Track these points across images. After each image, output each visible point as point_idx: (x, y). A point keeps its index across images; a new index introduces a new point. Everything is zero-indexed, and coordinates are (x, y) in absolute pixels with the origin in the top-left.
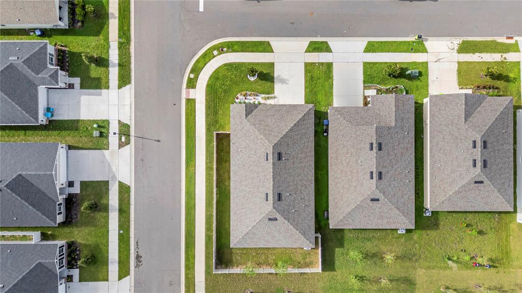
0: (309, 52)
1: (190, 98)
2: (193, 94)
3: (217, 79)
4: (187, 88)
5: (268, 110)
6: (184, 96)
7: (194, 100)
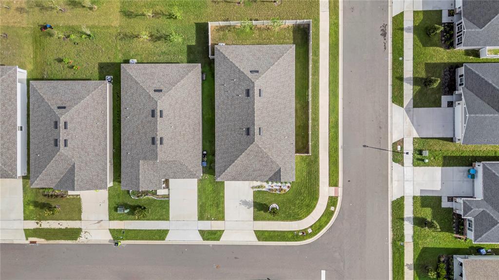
0: (220, 231)
1: (333, 188)
2: (332, 192)
3: (308, 206)
4: (337, 197)
5: (259, 176)
6: (340, 190)
7: (330, 185)
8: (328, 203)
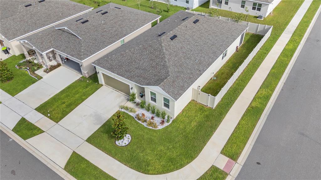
0: (40, 129)
1: (227, 159)
2: (222, 162)
3: (171, 160)
4: (227, 174)
7: (224, 152)
8: (206, 173)
